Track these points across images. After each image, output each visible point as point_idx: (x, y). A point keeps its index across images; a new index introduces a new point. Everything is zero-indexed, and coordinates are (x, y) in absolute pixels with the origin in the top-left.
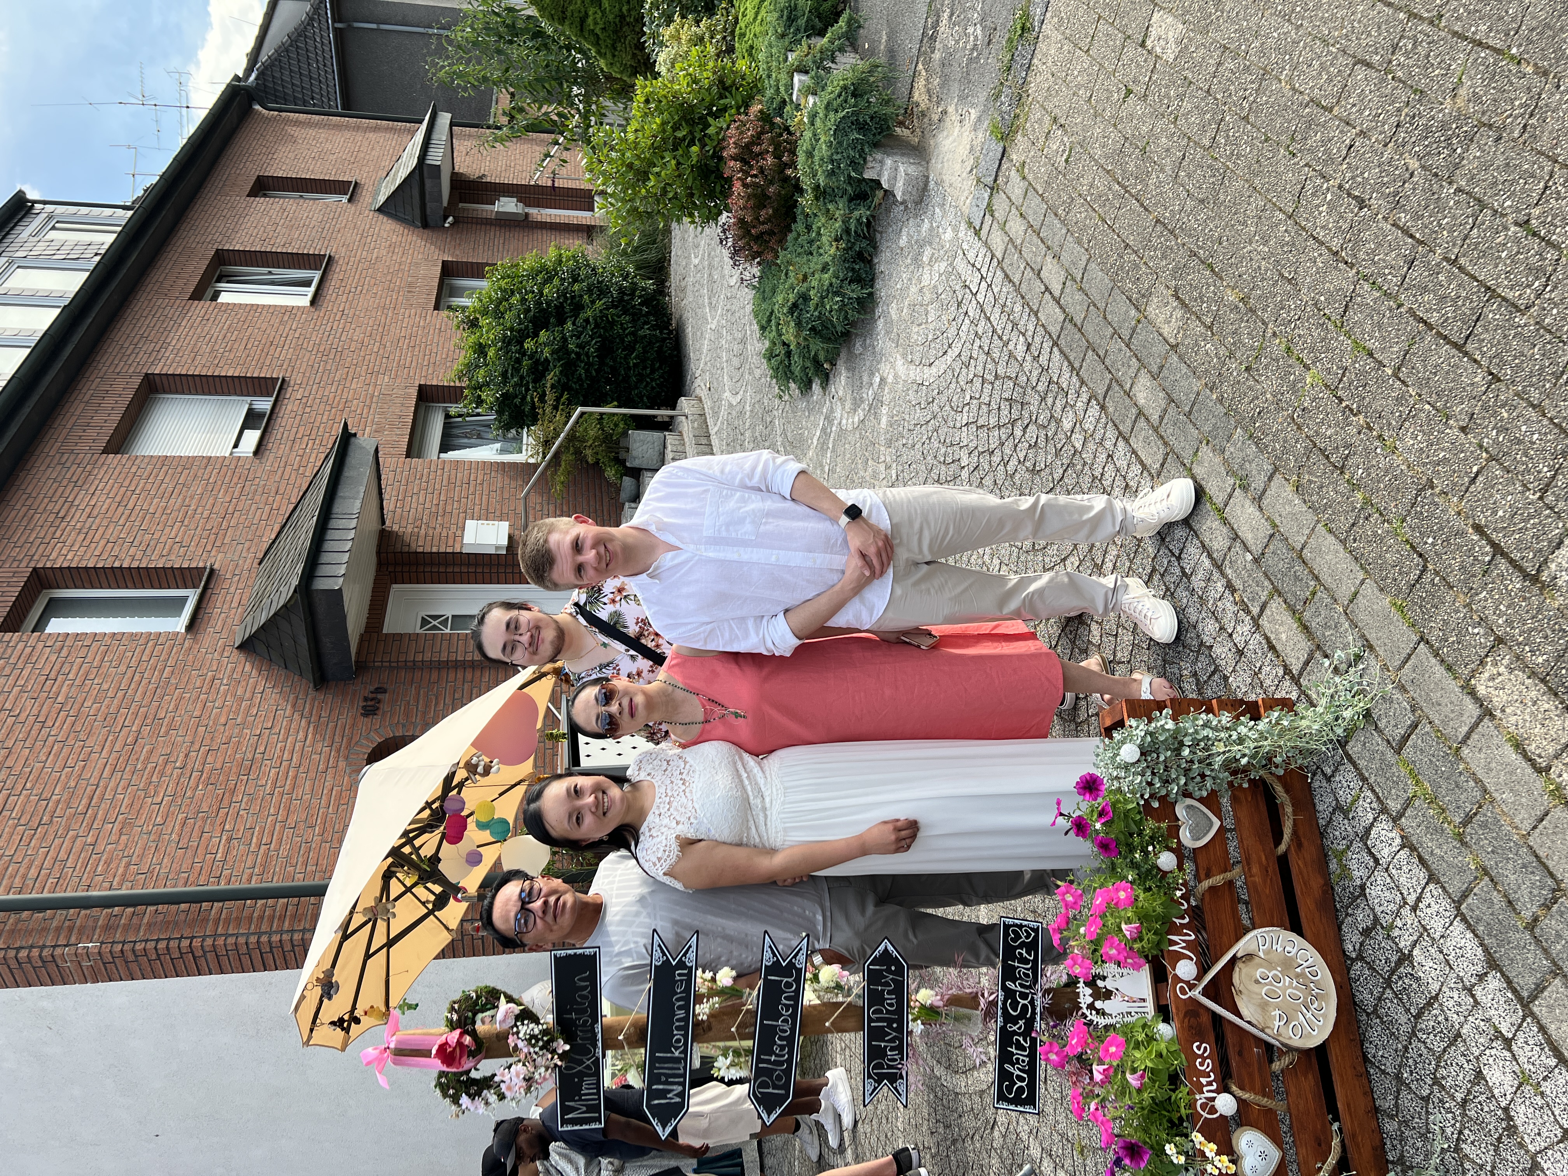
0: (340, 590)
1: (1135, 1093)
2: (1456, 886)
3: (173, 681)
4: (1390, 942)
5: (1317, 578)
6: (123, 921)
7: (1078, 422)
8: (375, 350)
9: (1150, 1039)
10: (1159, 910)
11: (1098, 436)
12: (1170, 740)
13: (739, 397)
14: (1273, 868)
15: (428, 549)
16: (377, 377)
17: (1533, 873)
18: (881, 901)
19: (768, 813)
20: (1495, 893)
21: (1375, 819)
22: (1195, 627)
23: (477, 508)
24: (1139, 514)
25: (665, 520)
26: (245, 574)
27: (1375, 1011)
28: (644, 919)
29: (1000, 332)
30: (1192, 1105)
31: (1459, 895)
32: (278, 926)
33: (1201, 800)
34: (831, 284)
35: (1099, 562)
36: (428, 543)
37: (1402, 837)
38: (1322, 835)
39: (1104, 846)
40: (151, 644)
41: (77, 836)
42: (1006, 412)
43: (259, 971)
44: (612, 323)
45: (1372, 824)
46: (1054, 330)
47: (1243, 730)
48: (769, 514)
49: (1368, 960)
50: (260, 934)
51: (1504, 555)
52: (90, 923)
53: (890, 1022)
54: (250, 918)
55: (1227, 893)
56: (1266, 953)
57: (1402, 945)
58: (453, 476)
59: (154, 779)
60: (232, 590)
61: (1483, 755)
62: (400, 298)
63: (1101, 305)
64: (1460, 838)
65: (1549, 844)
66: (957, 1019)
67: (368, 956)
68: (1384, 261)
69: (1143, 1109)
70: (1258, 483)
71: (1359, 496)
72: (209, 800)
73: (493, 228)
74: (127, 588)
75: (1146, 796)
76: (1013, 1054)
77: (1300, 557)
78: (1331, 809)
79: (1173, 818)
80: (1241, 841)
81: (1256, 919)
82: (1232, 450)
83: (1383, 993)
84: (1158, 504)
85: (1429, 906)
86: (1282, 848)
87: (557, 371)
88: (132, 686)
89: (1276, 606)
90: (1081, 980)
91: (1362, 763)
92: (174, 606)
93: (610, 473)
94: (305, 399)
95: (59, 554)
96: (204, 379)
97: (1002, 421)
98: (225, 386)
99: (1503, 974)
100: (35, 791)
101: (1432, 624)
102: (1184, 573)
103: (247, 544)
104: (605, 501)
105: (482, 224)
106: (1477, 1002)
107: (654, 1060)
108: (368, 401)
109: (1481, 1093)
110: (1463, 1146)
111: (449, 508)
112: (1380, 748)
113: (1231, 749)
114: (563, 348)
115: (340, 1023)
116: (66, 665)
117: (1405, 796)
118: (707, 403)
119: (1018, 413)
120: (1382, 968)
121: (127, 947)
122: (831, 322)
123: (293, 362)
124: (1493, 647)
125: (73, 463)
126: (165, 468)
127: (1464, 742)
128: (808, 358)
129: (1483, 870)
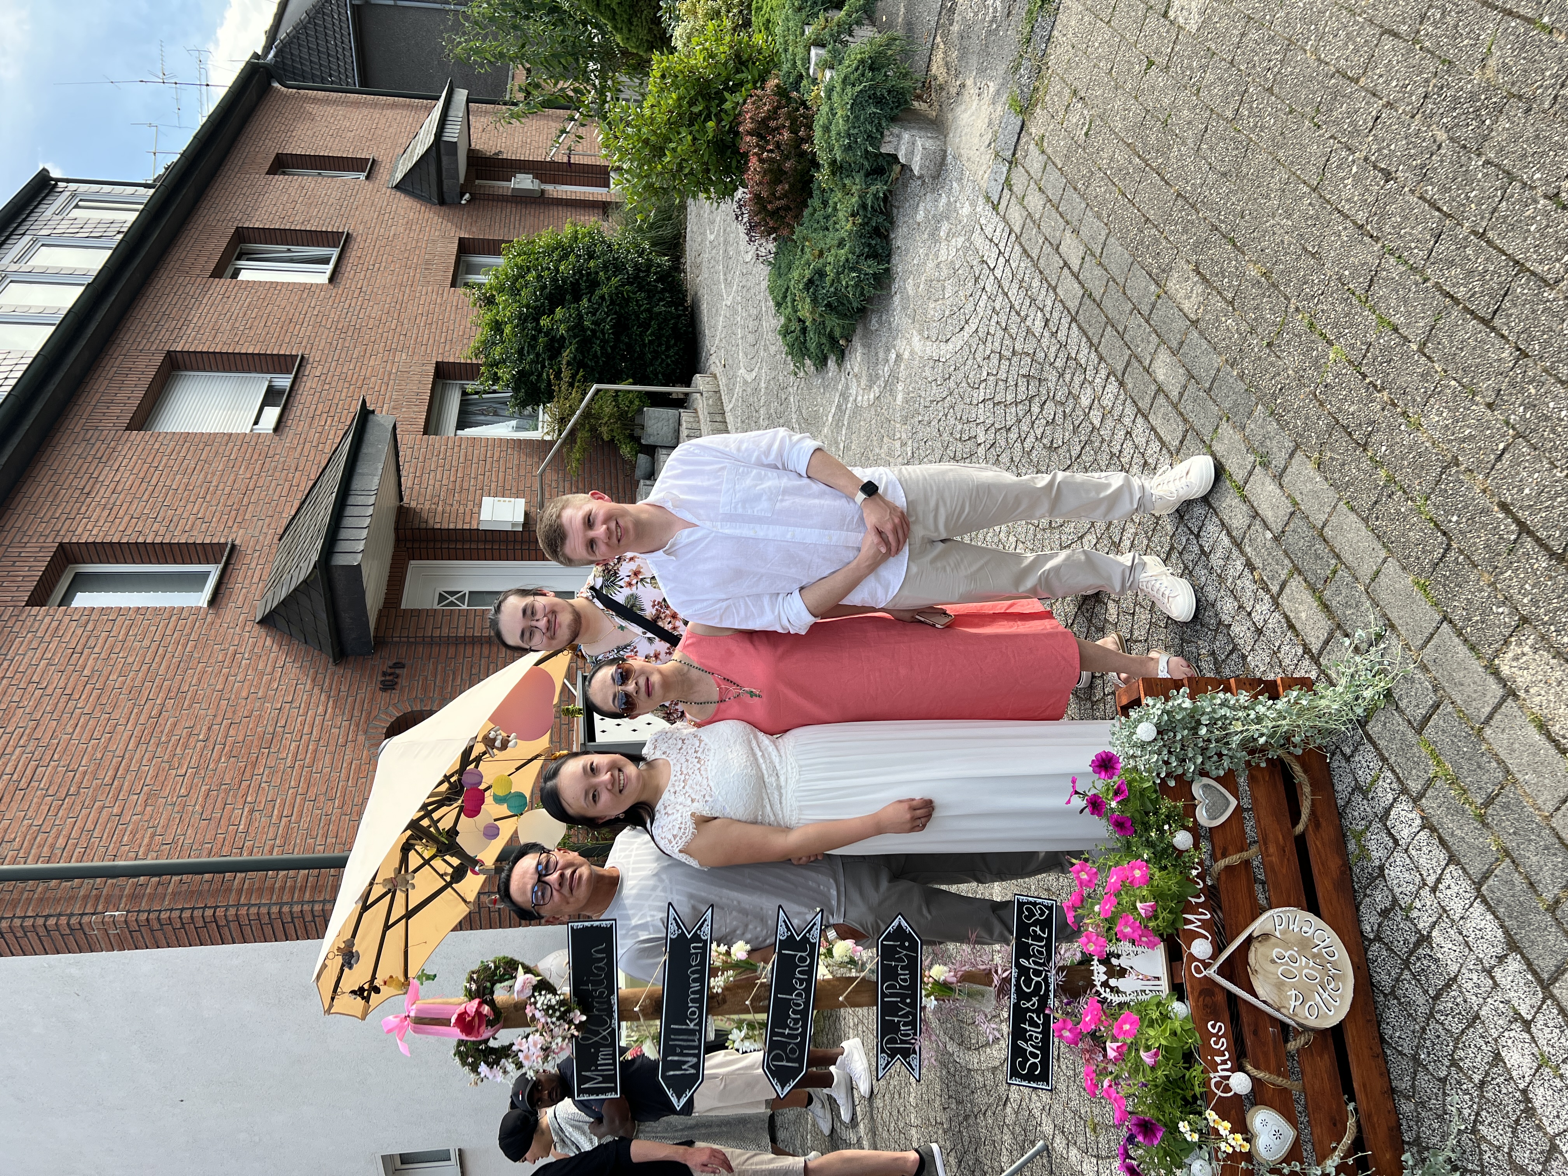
0: (359, 565)
1: (1148, 1070)
2: (1476, 868)
3: (196, 655)
4: (1408, 923)
5: (1338, 557)
6: (148, 891)
7: (1096, 398)
8: (393, 326)
9: (1165, 1017)
10: (1174, 888)
11: (1116, 413)
12: (1187, 719)
13: (754, 374)
14: (1291, 848)
15: (445, 526)
16: (395, 353)
17: (1555, 854)
18: (895, 877)
19: (783, 791)
20: (1516, 875)
21: (1395, 800)
22: (1213, 606)
23: (493, 485)
24: (1157, 492)
25: (681, 497)
26: (266, 549)
27: (1393, 992)
28: (659, 893)
29: (1017, 308)
30: (1206, 1083)
31: (1479, 876)
32: (299, 896)
33: (1218, 779)
34: (847, 260)
35: (1117, 540)
36: (446, 520)
37: (1422, 818)
38: (1341, 815)
39: (1120, 825)
40: (174, 618)
41: (104, 807)
42: (1024, 389)
43: (281, 941)
44: (628, 300)
45: (1392, 805)
46: (1073, 305)
47: (1261, 709)
48: (786, 491)
49: (1386, 940)
50: (282, 905)
51: (1530, 533)
52: (117, 892)
53: (903, 997)
54: (272, 889)
55: (1243, 872)
56: (1283, 933)
57: (1420, 926)
58: (469, 453)
59: (178, 751)
60: (253, 565)
61: (1505, 736)
62: (418, 275)
63: (1121, 280)
64: (1482, 819)
66: (970, 995)
67: (387, 927)
68: (1411, 234)
69: (1156, 1086)
70: (1279, 459)
71: (1382, 473)
72: (232, 772)
73: (509, 205)
74: (151, 563)
75: (1163, 775)
76: (1027, 1031)
77: (1321, 535)
78: (1350, 790)
79: (1189, 797)
80: (1258, 821)
81: (1273, 899)
82: (1252, 426)
83: (1401, 974)
84: (1177, 482)
85: (1449, 887)
86: (1300, 828)
87: (573, 348)
88: (157, 659)
89: (1296, 585)
90: (1096, 958)
91: (1382, 743)
92: (196, 581)
93: (625, 450)
94: (323, 377)
95: (85, 529)
96: (225, 357)
97: (1019, 398)
98: (245, 364)
99: (1523, 956)
100: (62, 763)
101: (1455, 603)
102: (1203, 551)
103: (268, 520)
104: (621, 477)
105: (498, 200)
106: (1496, 985)
107: (669, 1031)
108: (386, 378)
109: (1499, 1075)
110: (1481, 1127)
111: (466, 485)
112: (1401, 728)
113: (1250, 729)
114: (579, 325)
115: (360, 992)
116: (92, 639)
117: (1426, 777)
118: (722, 380)
119: (1035, 390)
120: (1400, 949)
121: (152, 916)
122: (847, 298)
123: (312, 338)
124: (1518, 627)
125: (98, 439)
126: (187, 445)
127: (1486, 722)
128: (824, 335)
129: (1505, 852)
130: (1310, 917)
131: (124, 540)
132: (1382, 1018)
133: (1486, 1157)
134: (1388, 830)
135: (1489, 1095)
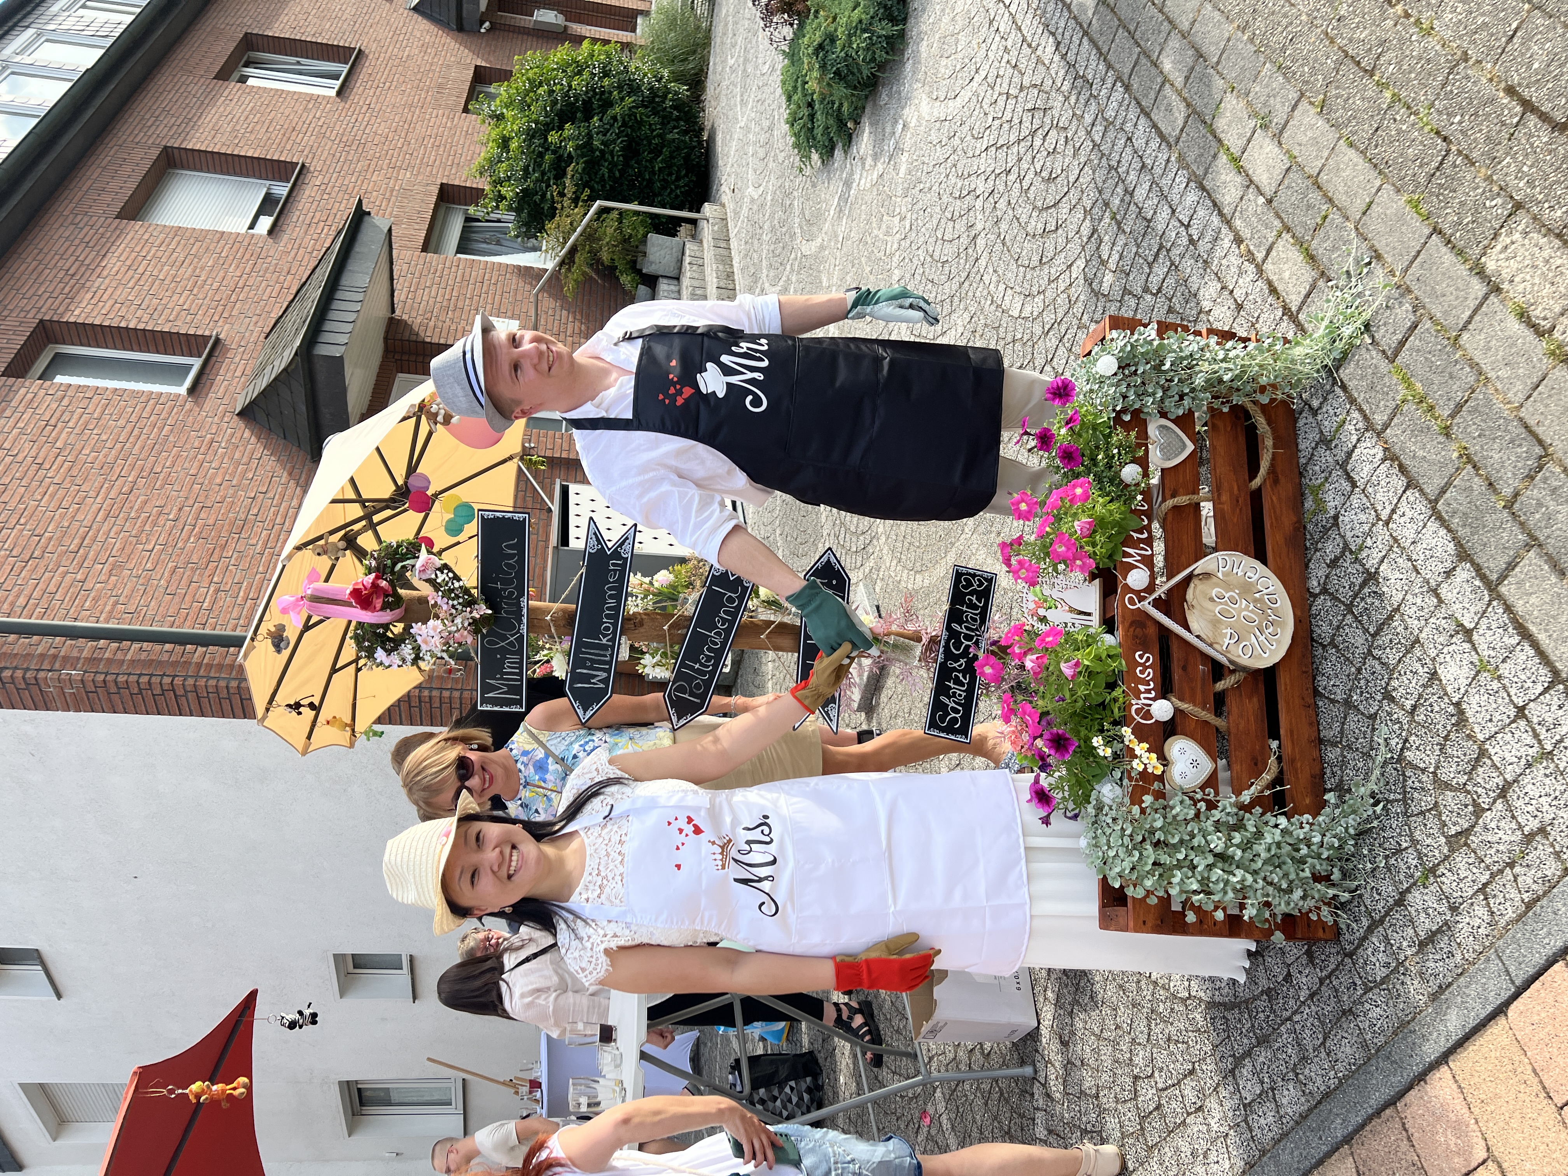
0: (341, 358)
2: (1435, 485)
3: (171, 439)
4: (1357, 566)
5: (1331, 200)
6: (108, 653)
7: (1100, 112)
8: (399, 145)
10: (1117, 516)
11: (1119, 121)
12: (1152, 354)
13: (761, 189)
14: (1245, 502)
15: (435, 340)
16: (399, 171)
17: (1520, 445)
20: (1476, 479)
21: (1359, 440)
23: (489, 307)
26: (251, 346)
27: (1332, 642)
29: (1029, 39)
30: (1127, 707)
31: (1437, 492)
33: (1177, 421)
34: (860, 21)
37: (1385, 450)
38: (1301, 474)
39: (1068, 456)
40: (152, 402)
41: (67, 572)
42: (1028, 124)
44: (641, 123)
45: (1355, 447)
49: (1332, 590)
52: (75, 652)
55: (1191, 514)
56: (1226, 574)
57: (1368, 565)
58: (467, 274)
59: (147, 527)
60: (237, 359)
61: (1483, 336)
62: (429, 98)
64: (1447, 432)
65: (1542, 409)
66: (896, 647)
70: (1278, 119)
71: (1388, 94)
72: (200, 553)
73: (530, 38)
74: (132, 350)
75: (1118, 408)
76: (950, 688)
77: (1316, 182)
78: (1313, 445)
79: (1143, 433)
80: (1214, 469)
81: (1220, 542)
82: (1257, 89)
83: (1343, 620)
85: (1403, 515)
86: (1257, 482)
87: (580, 168)
88: (131, 440)
89: (1283, 244)
91: (1352, 384)
92: (177, 373)
93: (626, 279)
94: (323, 187)
95: (67, 309)
96: (223, 158)
97: (1023, 135)
98: (244, 167)
99: (1473, 563)
100: (28, 527)
101: (1448, 211)
102: (1192, 241)
103: (254, 319)
105: (519, 33)
106: (1440, 601)
107: (579, 645)
108: (388, 194)
109: (1433, 694)
110: (1407, 753)
111: (460, 305)
112: (1374, 361)
113: (1216, 367)
114: (588, 144)
115: (296, 707)
116: (67, 413)
117: (1392, 405)
118: (730, 207)
119: (1039, 122)
120: (1345, 594)
121: (109, 678)
122: (857, 64)
123: (314, 148)
124: (1510, 215)
125: (86, 225)
126: (177, 238)
127: (1465, 328)
128: (832, 115)
129: (1468, 458)
130: (1257, 564)
131: (106, 323)
132: (1317, 669)
133: (1410, 782)
134: (1348, 474)
135: (1420, 718)
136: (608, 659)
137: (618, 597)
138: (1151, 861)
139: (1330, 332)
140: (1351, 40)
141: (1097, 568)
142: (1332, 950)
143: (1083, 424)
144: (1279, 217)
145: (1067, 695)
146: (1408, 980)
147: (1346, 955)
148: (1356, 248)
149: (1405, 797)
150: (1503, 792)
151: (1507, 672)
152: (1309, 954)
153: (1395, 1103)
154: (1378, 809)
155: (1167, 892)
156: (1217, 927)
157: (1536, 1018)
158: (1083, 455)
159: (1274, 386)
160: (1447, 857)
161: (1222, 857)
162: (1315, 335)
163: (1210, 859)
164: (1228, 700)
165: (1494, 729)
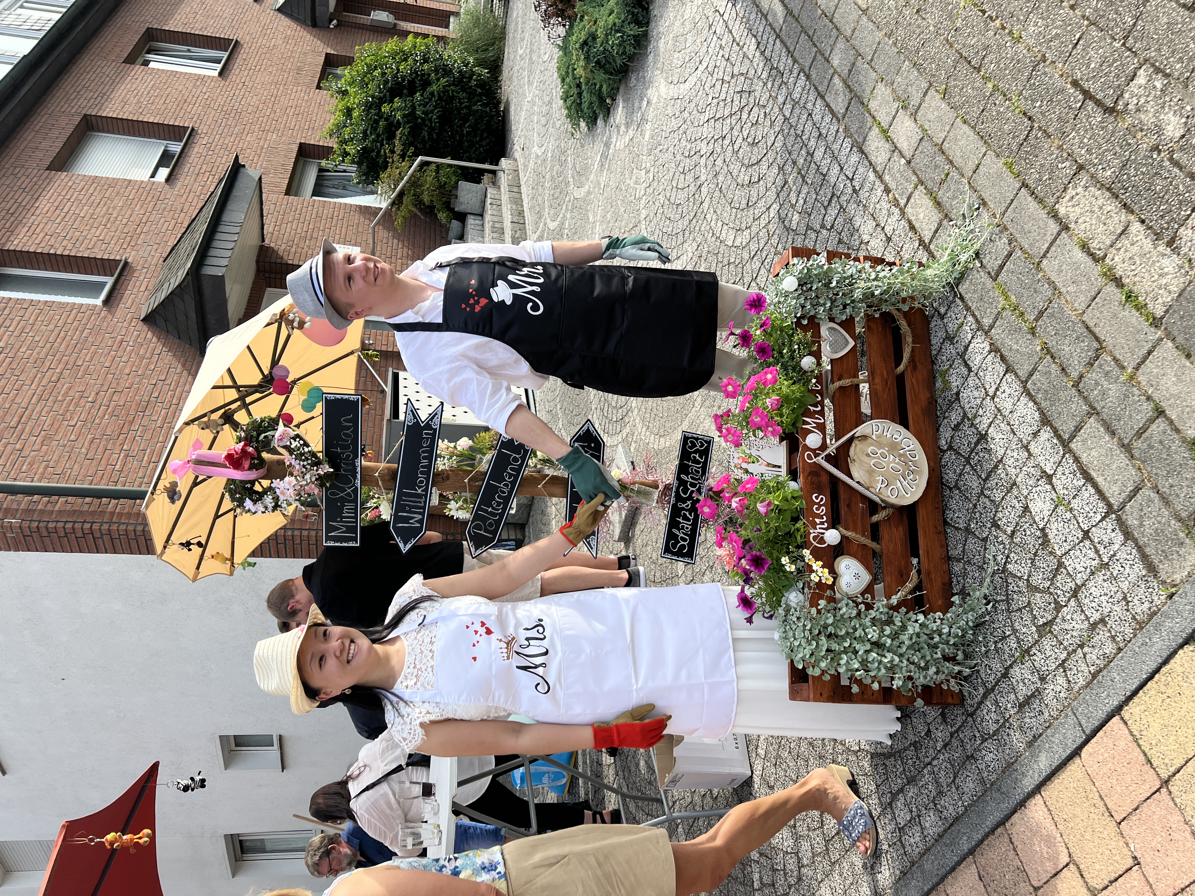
0: (223, 276)
2: (1025, 370)
3: (90, 339)
4: (973, 429)
5: (951, 162)
6: (40, 505)
7: (789, 94)
8: (267, 114)
10: (798, 395)
11: (802, 102)
12: (823, 275)
13: (544, 148)
14: (892, 383)
15: (289, 261)
16: (267, 134)
17: (1083, 341)
20: (1053, 366)
21: (973, 337)
26: (152, 268)
27: (956, 485)
29: (738, 40)
31: (1026, 375)
33: (841, 324)
34: (615, 24)
36: (297, 258)
37: (991, 344)
38: (933, 363)
39: (760, 350)
40: (74, 311)
42: (737, 102)
44: (453, 98)
45: (970, 342)
49: (956, 447)
51: (1092, 98)
52: (15, 504)
55: (853, 393)
56: (878, 436)
57: (980, 429)
58: (320, 212)
59: (71, 408)
60: (141, 278)
61: (1057, 262)
62: (290, 78)
64: (1033, 331)
65: (1098, 315)
70: (916, 100)
71: (990, 85)
72: (112, 428)
73: (368, 33)
74: (59, 271)
75: (798, 315)
76: (680, 523)
77: (941, 149)
78: (941, 341)
79: (817, 333)
81: (874, 413)
82: (899, 80)
83: (964, 469)
85: (1004, 392)
86: (901, 368)
87: (406, 131)
88: (59, 340)
89: (918, 194)
91: (968, 297)
92: (94, 289)
93: (442, 216)
94: (208, 146)
95: (7, 240)
96: (130, 123)
97: (734, 110)
98: (146, 131)
99: (1052, 427)
101: (1032, 171)
102: (855, 191)
103: (155, 246)
104: (438, 239)
105: (360, 28)
106: (1030, 454)
107: (401, 494)
108: (259, 152)
109: (1026, 522)
110: (1009, 566)
111: (315, 235)
112: (983, 280)
113: (870, 284)
114: (412, 113)
115: (187, 545)
116: (8, 320)
117: (996, 312)
118: (521, 161)
119: (746, 101)
120: (965, 450)
121: (42, 525)
122: (613, 56)
123: (202, 116)
124: (1075, 174)
125: (23, 175)
126: (94, 185)
127: (1044, 256)
128: (595, 94)
129: (1047, 350)
130: (901, 429)
131: (39, 251)
132: (946, 505)
133: (1011, 587)
134: (965, 362)
135: (1017, 540)
136: (422, 504)
137: (430, 458)
138: (824, 649)
139: (952, 259)
140: (964, 45)
141: (784, 433)
142: (959, 712)
143: (773, 327)
144: (916, 174)
145: (763, 527)
146: (1012, 732)
147: (968, 715)
148: (969, 198)
149: (1007, 598)
150: (1075, 593)
151: (1076, 505)
152: (943, 715)
153: (1004, 824)
154: (989, 607)
155: (836, 670)
156: (875, 696)
157: (1101, 758)
158: (774, 350)
159: (912, 298)
160: (1037, 642)
161: (877, 645)
162: (942, 261)
163: (868, 646)
164: (881, 529)
165: (1068, 548)
